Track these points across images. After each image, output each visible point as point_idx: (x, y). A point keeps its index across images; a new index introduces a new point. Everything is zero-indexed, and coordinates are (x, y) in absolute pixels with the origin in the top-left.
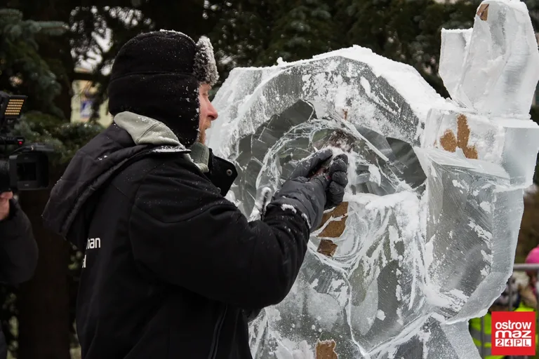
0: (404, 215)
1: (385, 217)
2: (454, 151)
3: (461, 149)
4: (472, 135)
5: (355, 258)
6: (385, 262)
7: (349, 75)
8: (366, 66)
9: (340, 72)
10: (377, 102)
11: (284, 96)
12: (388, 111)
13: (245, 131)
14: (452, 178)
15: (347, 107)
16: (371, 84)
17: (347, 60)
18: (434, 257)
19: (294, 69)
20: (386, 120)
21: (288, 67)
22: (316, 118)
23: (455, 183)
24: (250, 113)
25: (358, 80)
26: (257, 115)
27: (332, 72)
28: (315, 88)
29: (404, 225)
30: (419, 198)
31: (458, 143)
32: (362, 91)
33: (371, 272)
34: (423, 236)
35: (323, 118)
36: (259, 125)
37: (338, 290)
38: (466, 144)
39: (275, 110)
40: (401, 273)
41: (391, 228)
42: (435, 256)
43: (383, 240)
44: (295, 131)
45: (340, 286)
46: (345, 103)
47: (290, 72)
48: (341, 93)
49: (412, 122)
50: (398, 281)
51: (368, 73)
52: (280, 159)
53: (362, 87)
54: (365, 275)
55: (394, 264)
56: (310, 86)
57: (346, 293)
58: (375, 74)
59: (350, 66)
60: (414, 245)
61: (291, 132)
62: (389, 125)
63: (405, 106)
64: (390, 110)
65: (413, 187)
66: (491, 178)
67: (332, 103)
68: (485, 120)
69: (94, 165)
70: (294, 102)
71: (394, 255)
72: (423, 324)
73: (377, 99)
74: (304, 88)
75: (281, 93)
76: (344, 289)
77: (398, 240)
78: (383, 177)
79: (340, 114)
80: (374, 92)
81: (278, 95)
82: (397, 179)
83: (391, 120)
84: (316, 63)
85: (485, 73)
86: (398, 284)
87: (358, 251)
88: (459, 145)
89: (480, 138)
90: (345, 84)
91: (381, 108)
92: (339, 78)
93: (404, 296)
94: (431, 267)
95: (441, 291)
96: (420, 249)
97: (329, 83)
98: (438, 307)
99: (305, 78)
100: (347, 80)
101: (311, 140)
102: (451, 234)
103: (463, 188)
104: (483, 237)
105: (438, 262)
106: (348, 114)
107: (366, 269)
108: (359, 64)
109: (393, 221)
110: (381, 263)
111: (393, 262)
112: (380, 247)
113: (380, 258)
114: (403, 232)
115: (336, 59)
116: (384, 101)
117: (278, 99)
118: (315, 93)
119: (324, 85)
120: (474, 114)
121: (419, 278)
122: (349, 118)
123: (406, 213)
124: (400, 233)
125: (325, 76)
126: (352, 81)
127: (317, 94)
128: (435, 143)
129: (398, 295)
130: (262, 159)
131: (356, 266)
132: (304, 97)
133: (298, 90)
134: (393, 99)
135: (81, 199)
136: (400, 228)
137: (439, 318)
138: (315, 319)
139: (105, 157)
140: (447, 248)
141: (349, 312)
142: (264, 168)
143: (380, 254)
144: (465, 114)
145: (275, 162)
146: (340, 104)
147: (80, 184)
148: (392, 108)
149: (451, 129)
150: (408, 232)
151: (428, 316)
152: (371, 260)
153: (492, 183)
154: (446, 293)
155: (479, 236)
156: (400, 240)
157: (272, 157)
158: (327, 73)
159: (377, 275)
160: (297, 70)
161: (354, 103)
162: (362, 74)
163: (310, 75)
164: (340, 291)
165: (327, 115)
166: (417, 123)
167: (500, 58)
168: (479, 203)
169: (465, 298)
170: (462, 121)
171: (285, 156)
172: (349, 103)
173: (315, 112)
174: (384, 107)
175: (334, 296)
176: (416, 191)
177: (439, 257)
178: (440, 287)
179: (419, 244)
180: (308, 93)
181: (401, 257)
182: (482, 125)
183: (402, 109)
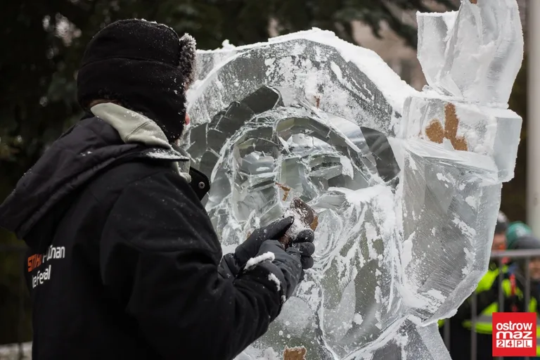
0: (380, 210)
1: (361, 213)
2: (441, 142)
3: (449, 141)
4: (461, 125)
5: (327, 258)
6: (362, 261)
7: (318, 59)
8: (335, 50)
9: (308, 56)
10: (350, 89)
11: (244, 81)
12: (361, 99)
13: (198, 119)
14: (437, 171)
15: (319, 94)
16: (341, 69)
17: (312, 44)
18: (413, 256)
19: (253, 52)
20: (360, 109)
21: (245, 50)
22: (283, 105)
23: (440, 176)
24: (203, 100)
25: (328, 65)
26: (213, 102)
27: (300, 56)
28: (281, 73)
29: (381, 222)
30: (394, 192)
31: (446, 133)
32: (334, 77)
33: (347, 273)
34: (401, 234)
35: (292, 106)
36: (216, 113)
37: (309, 292)
38: (455, 134)
39: (234, 97)
40: (380, 274)
41: (367, 225)
42: (414, 254)
43: (359, 238)
44: (257, 120)
45: (310, 289)
46: (317, 90)
47: (249, 55)
48: (311, 80)
49: (386, 111)
50: (378, 282)
51: (337, 58)
52: (240, 150)
53: (333, 73)
54: (339, 276)
55: (373, 264)
56: (275, 71)
57: (317, 296)
58: (344, 58)
59: (318, 50)
60: (392, 243)
61: (252, 121)
62: (363, 113)
63: (377, 93)
64: (364, 97)
65: (386, 180)
66: (478, 171)
67: (302, 90)
68: (474, 108)
69: (76, 160)
70: (257, 88)
71: (373, 254)
72: (399, 327)
73: (349, 85)
74: (268, 73)
75: (241, 78)
76: (316, 291)
77: (376, 238)
78: (355, 170)
79: (311, 101)
80: (346, 78)
81: (237, 80)
82: (369, 172)
83: (364, 108)
84: (278, 46)
85: (475, 60)
86: (378, 285)
87: (331, 250)
88: (447, 136)
89: (470, 128)
90: (315, 69)
91: (354, 95)
92: (308, 63)
93: (383, 297)
94: (409, 266)
95: (419, 292)
96: (397, 247)
97: (297, 67)
98: (413, 308)
99: (268, 62)
100: (316, 65)
101: (274, 129)
102: (433, 231)
103: (448, 181)
104: (467, 233)
105: (418, 261)
106: (320, 101)
107: (340, 270)
108: (327, 47)
109: (369, 217)
110: (359, 263)
111: (371, 261)
112: (356, 246)
113: (357, 257)
114: (381, 230)
115: (301, 42)
116: (357, 88)
117: (237, 84)
118: (281, 78)
119: (291, 69)
120: (463, 102)
121: (396, 278)
122: (321, 106)
123: (382, 209)
124: (378, 230)
125: (291, 60)
126: (322, 65)
127: (283, 80)
128: (420, 133)
129: (376, 297)
130: (218, 150)
131: (329, 266)
132: (269, 83)
133: (261, 75)
134: (365, 85)
135: (55, 197)
136: (378, 225)
137: (415, 320)
138: (283, 324)
139: (89, 152)
140: (429, 246)
141: (321, 317)
142: (221, 160)
143: (357, 253)
144: (452, 102)
145: (232, 154)
146: (311, 91)
147: (55, 179)
148: (366, 96)
149: (438, 118)
150: (386, 229)
151: (404, 318)
152: (347, 260)
153: (479, 176)
154: (424, 293)
155: (463, 232)
156: (379, 237)
157: (229, 148)
158: (293, 57)
159: (354, 276)
160: (257, 53)
161: (326, 90)
162: (331, 58)
163: (274, 59)
164: (311, 293)
165: (295, 103)
166: (391, 111)
167: (492, 44)
168: (464, 198)
169: (442, 298)
170: (450, 110)
171: (246, 147)
172: (321, 89)
173: (281, 99)
174: (358, 94)
175: (304, 299)
176: (389, 185)
177: (419, 256)
178: (417, 288)
179: (397, 241)
180: (273, 78)
181: (380, 257)
182: (472, 114)
183: (375, 96)
